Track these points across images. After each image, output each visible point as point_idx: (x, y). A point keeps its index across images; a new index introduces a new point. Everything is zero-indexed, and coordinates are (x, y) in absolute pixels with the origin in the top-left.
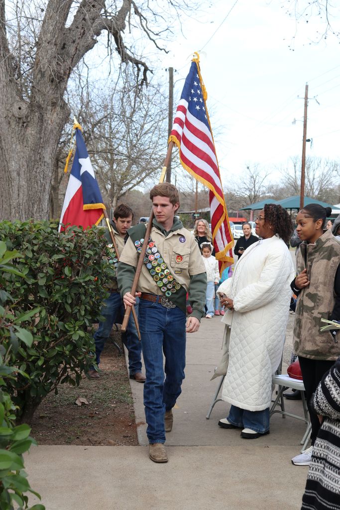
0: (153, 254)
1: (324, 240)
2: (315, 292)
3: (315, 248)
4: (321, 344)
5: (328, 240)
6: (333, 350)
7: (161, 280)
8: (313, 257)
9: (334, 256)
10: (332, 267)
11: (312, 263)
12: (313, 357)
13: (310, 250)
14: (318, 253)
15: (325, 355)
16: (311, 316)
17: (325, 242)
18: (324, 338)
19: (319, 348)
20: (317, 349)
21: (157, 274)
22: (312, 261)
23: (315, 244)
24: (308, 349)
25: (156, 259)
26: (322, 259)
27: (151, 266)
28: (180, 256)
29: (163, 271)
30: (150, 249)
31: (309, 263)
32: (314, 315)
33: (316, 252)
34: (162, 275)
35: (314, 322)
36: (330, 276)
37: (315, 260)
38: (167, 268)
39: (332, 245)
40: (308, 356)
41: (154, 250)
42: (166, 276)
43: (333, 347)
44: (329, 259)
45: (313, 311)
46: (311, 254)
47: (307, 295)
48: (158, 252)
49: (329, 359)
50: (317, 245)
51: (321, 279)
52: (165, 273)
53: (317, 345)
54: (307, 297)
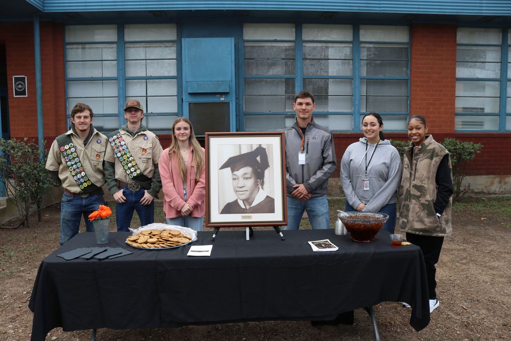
0: (122, 146)
1: (427, 145)
2: (420, 184)
3: (420, 150)
4: (428, 224)
5: (430, 144)
6: (438, 229)
7: (127, 164)
8: (418, 157)
9: (436, 157)
10: (434, 165)
11: (417, 162)
12: (421, 233)
13: (416, 151)
14: (422, 154)
15: (431, 232)
16: (419, 203)
17: (428, 145)
18: (431, 220)
19: (427, 227)
20: (425, 228)
21: (124, 160)
22: (417, 160)
23: (420, 147)
24: (417, 227)
25: (123, 150)
26: (426, 158)
27: (120, 155)
28: (144, 150)
29: (128, 158)
30: (120, 142)
31: (414, 162)
32: (422, 202)
33: (421, 153)
34: (127, 161)
35: (422, 207)
36: (433, 172)
37: (420, 159)
38: (131, 156)
39: (434, 148)
40: (417, 233)
41: (123, 143)
42: (131, 162)
43: (438, 227)
44: (431, 158)
45: (420, 199)
46: (417, 155)
47: (413, 186)
48: (125, 144)
49: (434, 235)
50: (422, 148)
51: (425, 173)
52: (130, 159)
53: (425, 225)
54: (413, 188)
